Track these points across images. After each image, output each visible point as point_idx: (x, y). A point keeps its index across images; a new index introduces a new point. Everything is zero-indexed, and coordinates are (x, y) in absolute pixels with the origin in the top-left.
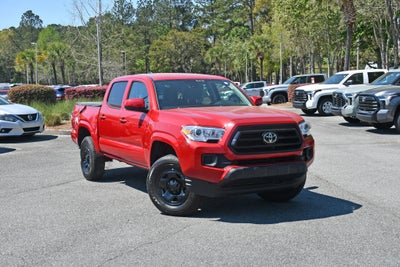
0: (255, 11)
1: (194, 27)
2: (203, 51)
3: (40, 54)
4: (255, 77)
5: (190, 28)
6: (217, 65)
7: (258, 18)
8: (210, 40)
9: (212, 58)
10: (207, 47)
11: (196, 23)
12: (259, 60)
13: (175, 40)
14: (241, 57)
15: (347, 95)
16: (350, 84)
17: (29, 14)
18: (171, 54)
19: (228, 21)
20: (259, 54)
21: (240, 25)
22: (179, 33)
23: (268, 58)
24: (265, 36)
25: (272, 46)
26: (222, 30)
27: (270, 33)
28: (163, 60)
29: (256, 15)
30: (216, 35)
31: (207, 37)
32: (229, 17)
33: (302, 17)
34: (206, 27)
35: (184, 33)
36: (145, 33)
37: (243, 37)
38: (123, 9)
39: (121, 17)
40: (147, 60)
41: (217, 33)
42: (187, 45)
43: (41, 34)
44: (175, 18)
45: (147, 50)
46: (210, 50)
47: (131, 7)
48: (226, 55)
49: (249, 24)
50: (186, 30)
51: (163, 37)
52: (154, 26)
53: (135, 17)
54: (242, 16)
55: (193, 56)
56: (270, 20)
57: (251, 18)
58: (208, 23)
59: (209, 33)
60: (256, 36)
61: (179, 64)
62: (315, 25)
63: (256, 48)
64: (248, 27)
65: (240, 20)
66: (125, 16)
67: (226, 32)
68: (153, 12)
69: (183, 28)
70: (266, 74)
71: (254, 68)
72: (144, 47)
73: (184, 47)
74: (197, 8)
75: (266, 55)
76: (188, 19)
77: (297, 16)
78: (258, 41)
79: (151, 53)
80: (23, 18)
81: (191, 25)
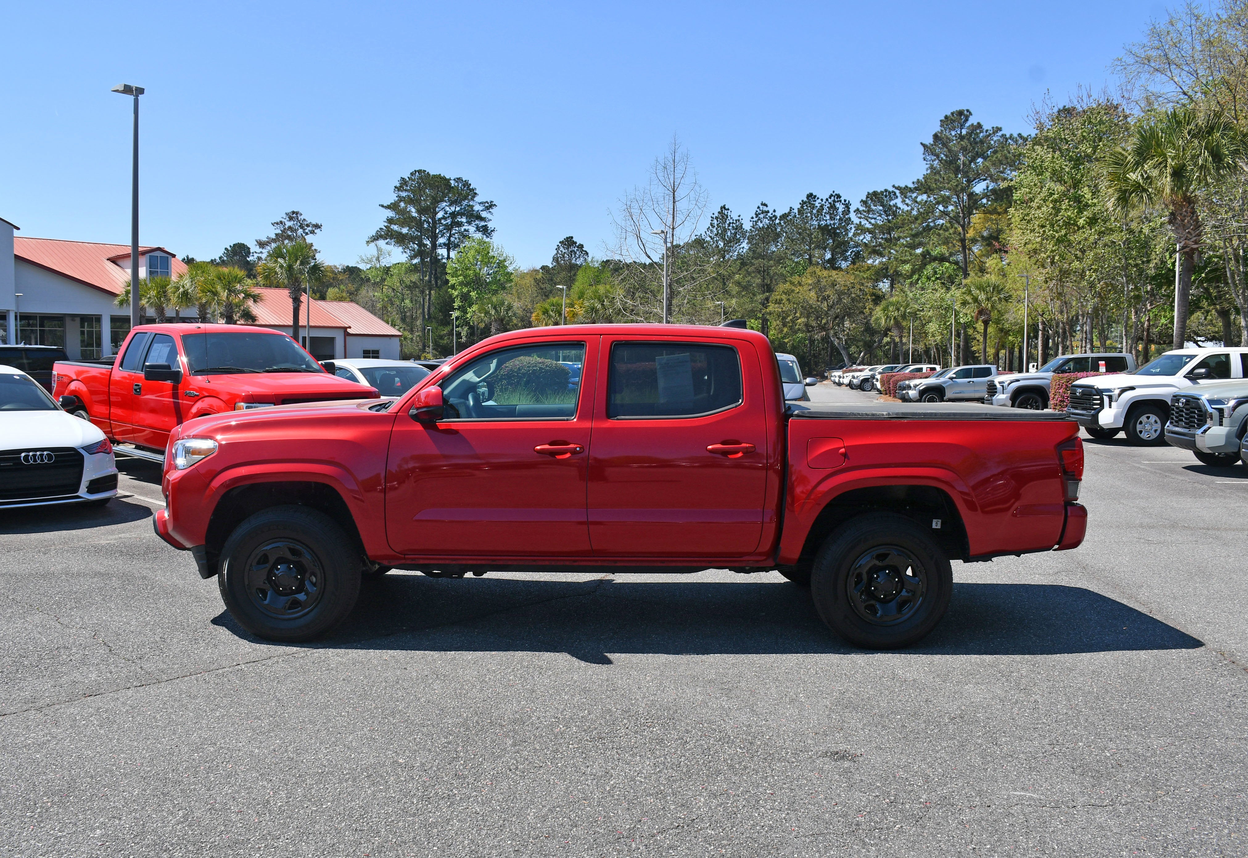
0: (971, 234)
1: (853, 263)
2: (870, 305)
3: (572, 305)
4: (968, 356)
5: (844, 265)
6: (894, 333)
7: (976, 249)
8: (884, 286)
9: (888, 317)
10: (878, 299)
11: (857, 255)
12: (980, 326)
13: (817, 286)
14: (943, 318)
15: (1211, 402)
16: (1201, 376)
17: (569, 242)
18: (808, 311)
19: (919, 251)
20: (981, 312)
21: (942, 259)
22: (825, 273)
23: (998, 322)
24: (993, 278)
25: (1007, 299)
26: (908, 267)
27: (1003, 274)
28: (793, 321)
29: (974, 241)
30: (895, 278)
31: (877, 280)
32: (920, 244)
33: (1070, 244)
34: (875, 261)
35: (834, 273)
36: (763, 272)
37: (949, 282)
38: (725, 230)
39: (721, 244)
40: (765, 321)
41: (897, 274)
42: (840, 294)
43: (580, 272)
44: (818, 247)
45: (765, 303)
46: (883, 303)
47: (739, 227)
48: (914, 315)
49: (960, 257)
50: (839, 269)
51: (796, 279)
52: (780, 260)
53: (745, 245)
54: (946, 242)
55: (849, 315)
56: (1003, 250)
57: (964, 247)
58: (881, 255)
59: (882, 273)
60: (972, 279)
61: (823, 328)
62: (1097, 258)
63: (976, 300)
64: (956, 263)
65: (943, 250)
66: (728, 243)
67: (913, 272)
68: (778, 235)
69: (832, 264)
70: (991, 351)
71: (968, 340)
72: (760, 297)
73: (834, 297)
74: (861, 229)
75: (994, 315)
76: (840, 247)
77: (1059, 241)
78: (981, 288)
79: (772, 307)
80: (558, 249)
81: (845, 259)
